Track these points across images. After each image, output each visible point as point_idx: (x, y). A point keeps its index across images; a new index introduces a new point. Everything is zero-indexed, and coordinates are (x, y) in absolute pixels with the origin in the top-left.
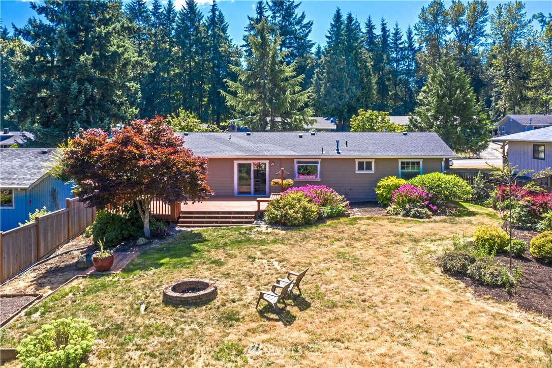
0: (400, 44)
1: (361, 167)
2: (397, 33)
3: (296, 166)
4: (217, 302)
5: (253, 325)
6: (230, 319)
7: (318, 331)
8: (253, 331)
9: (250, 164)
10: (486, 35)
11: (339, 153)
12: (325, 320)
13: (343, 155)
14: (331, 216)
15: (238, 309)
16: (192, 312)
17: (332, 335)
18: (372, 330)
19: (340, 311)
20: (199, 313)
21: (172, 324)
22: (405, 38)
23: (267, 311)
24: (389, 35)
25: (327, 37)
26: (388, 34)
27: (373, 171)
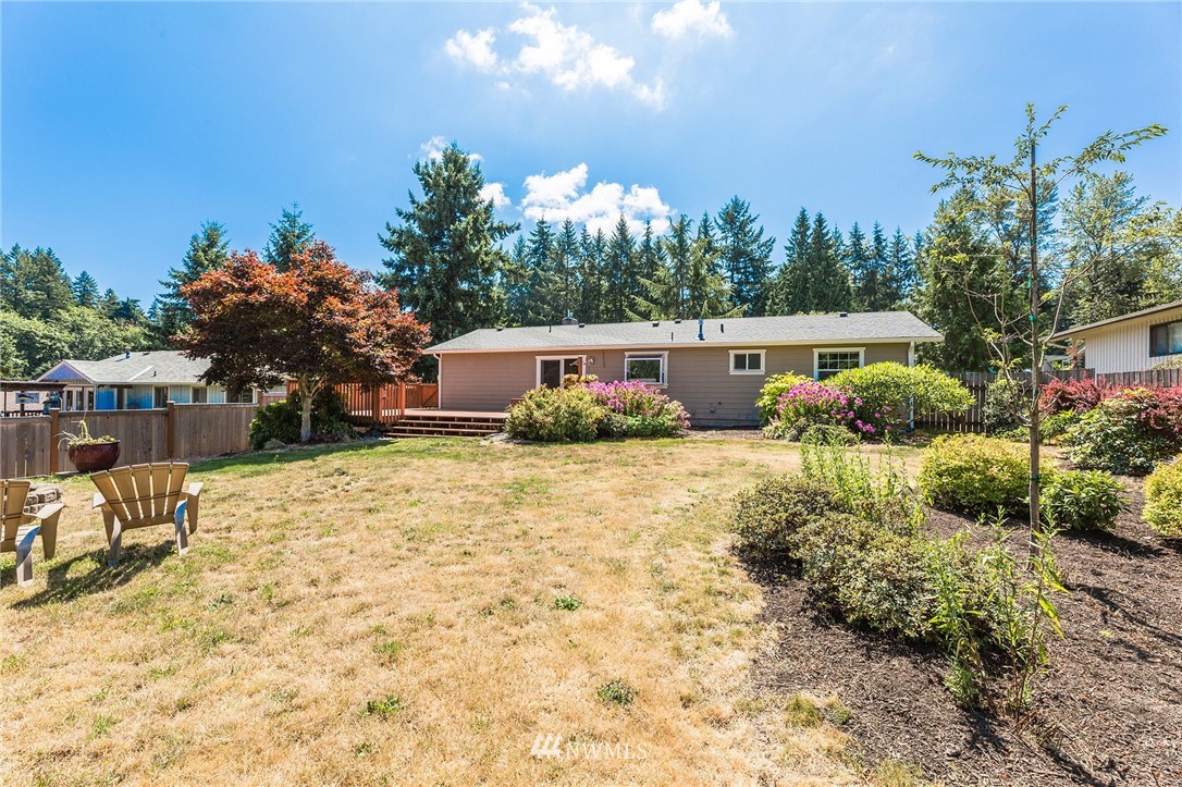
0: (903, 256)
1: (740, 362)
2: (898, 241)
9: (559, 361)
10: (1054, 231)
11: (701, 340)
13: (708, 342)
22: (911, 246)
24: (886, 246)
25: (786, 248)
26: (884, 244)
27: (762, 372)
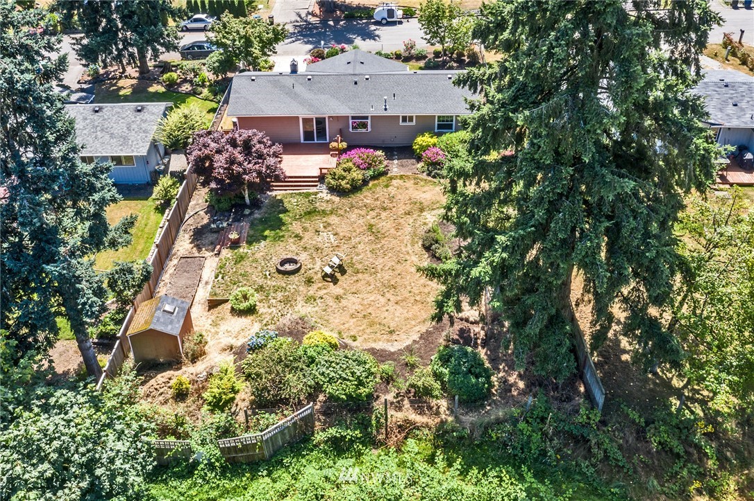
1: (404, 119)
3: (351, 121)
4: (302, 271)
5: (320, 285)
6: (309, 281)
7: (348, 288)
8: (320, 288)
9: (313, 118)
11: (386, 109)
12: (352, 282)
13: (389, 113)
14: (374, 178)
15: (312, 275)
16: (292, 278)
17: (353, 290)
18: (371, 287)
19: (360, 276)
20: (294, 279)
21: (284, 285)
23: (325, 276)
27: (414, 123)
